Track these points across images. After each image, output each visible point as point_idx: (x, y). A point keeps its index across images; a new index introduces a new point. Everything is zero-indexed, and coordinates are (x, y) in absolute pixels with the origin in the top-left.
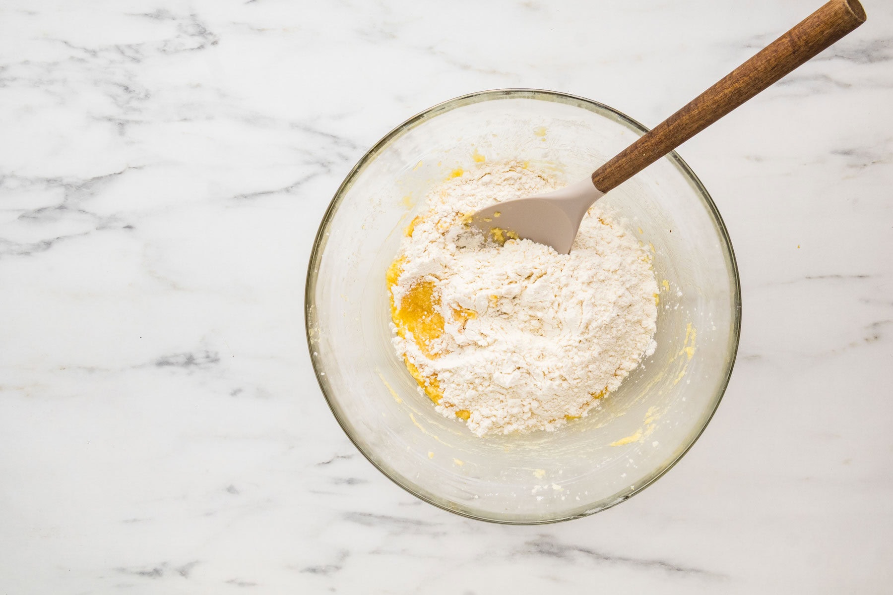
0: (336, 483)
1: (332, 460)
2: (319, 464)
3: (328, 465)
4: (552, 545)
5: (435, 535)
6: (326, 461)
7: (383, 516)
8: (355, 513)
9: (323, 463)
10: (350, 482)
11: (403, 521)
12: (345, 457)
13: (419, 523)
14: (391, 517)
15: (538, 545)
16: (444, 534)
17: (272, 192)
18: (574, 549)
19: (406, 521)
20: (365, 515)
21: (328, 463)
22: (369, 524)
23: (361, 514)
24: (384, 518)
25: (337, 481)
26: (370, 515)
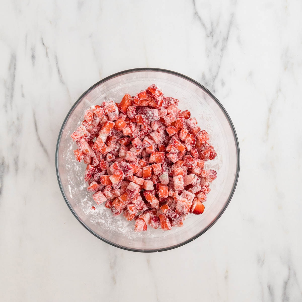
0: (32, 49)
1: (45, 46)
2: (42, 39)
3: (42, 43)
4: (3, 172)
5: (5, 106)
6: (44, 42)
7: (14, 76)
8: (16, 60)
9: (43, 41)
10: (33, 57)
11: (12, 88)
12: (47, 53)
13: (12, 96)
14: (14, 80)
15: (3, 164)
16: (6, 111)
17: (194, 5)
18: (1, 184)
19: (13, 89)
20: (15, 66)
21: (43, 44)
22: (10, 68)
23: (15, 64)
24: (13, 77)
25: (33, 50)
26: (15, 69)
